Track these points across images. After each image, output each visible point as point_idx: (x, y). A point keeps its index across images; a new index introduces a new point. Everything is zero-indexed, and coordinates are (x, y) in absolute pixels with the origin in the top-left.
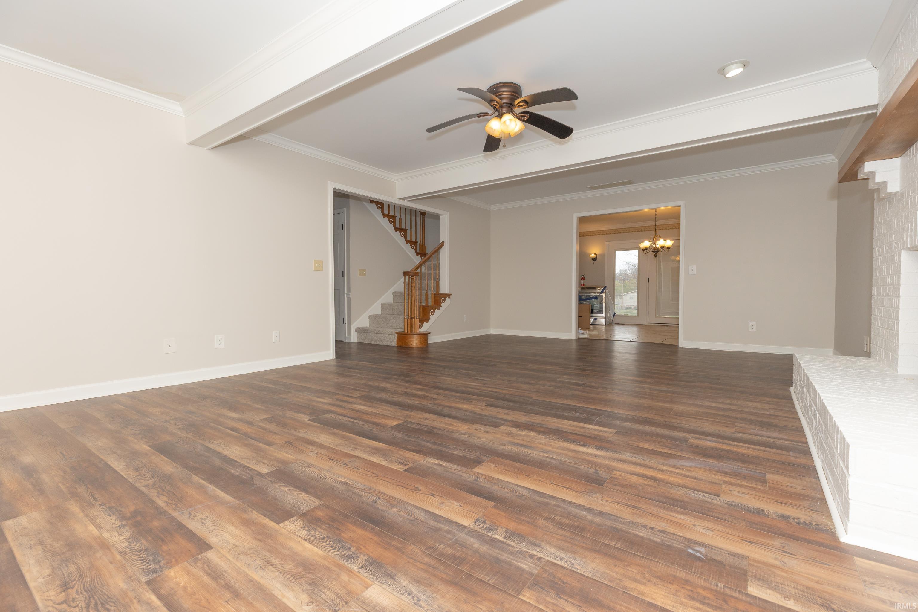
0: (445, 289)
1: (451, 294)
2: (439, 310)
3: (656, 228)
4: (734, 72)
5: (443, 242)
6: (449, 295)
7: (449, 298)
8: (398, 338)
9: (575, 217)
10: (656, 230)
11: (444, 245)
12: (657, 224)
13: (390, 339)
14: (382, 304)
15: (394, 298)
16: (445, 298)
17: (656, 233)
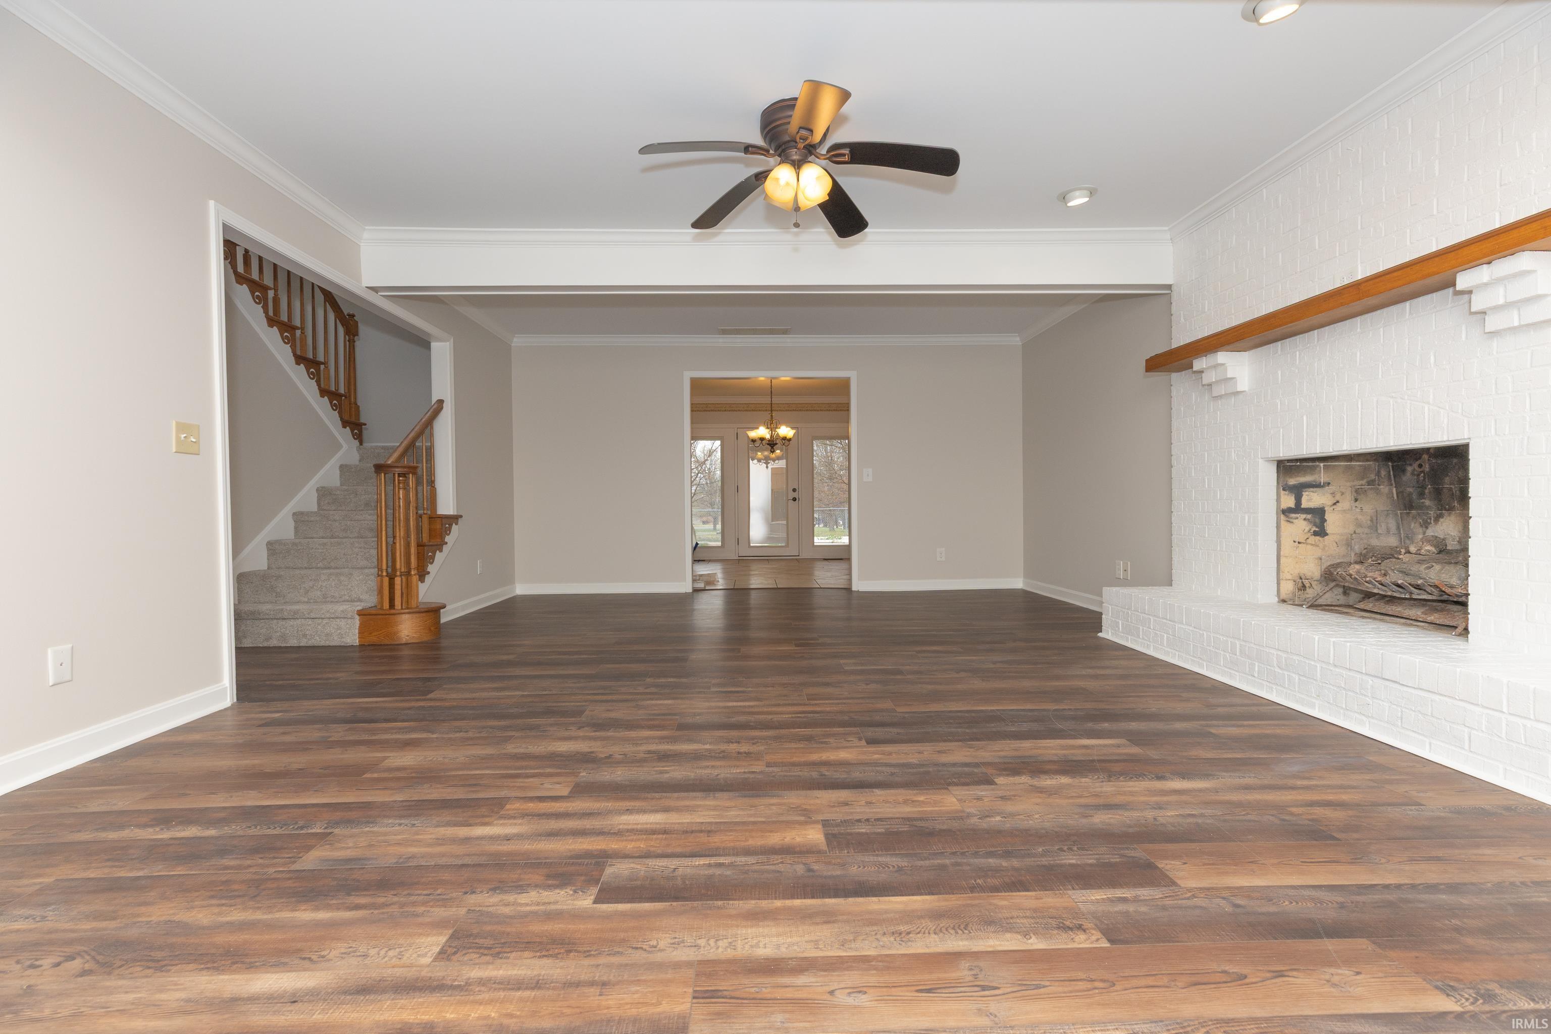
0: (446, 505)
1: (461, 516)
2: (441, 551)
3: (771, 408)
4: (1078, 200)
5: (441, 402)
6: (455, 519)
7: (456, 524)
8: (361, 624)
9: (688, 375)
10: (772, 411)
11: (442, 408)
12: (773, 402)
13: (339, 628)
14: (269, 544)
15: (296, 528)
16: (451, 525)
17: (772, 416)
